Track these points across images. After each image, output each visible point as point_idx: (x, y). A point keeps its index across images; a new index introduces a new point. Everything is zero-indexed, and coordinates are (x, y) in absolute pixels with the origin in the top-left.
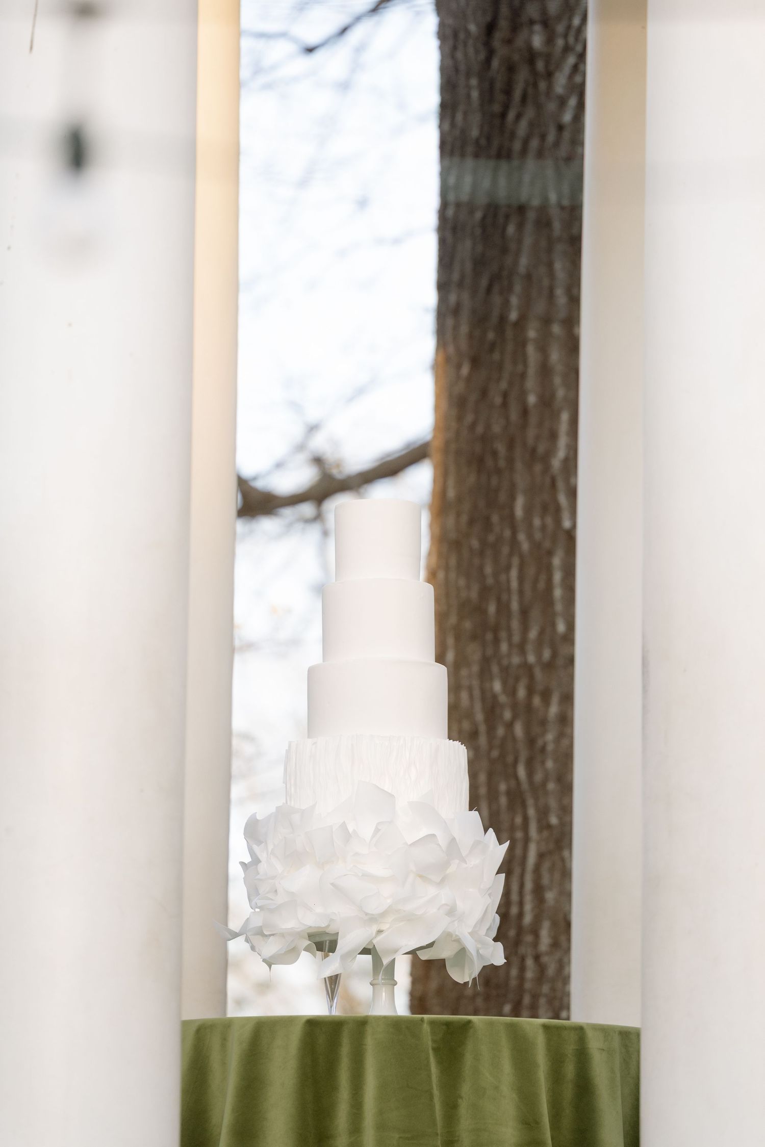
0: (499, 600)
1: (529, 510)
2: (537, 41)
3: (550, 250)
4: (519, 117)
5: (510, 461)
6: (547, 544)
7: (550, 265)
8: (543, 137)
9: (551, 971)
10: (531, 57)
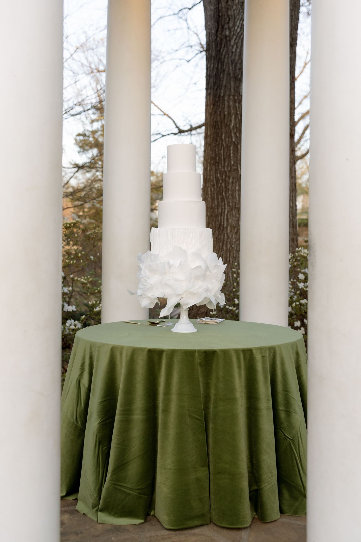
0: (219, 157)
1: (225, 137)
2: (227, 33)
3: (230, 80)
4: (223, 50)
5: (221, 126)
6: (229, 145)
7: (230, 83)
8: (229, 55)
9: (230, 237)
10: (226, 37)
